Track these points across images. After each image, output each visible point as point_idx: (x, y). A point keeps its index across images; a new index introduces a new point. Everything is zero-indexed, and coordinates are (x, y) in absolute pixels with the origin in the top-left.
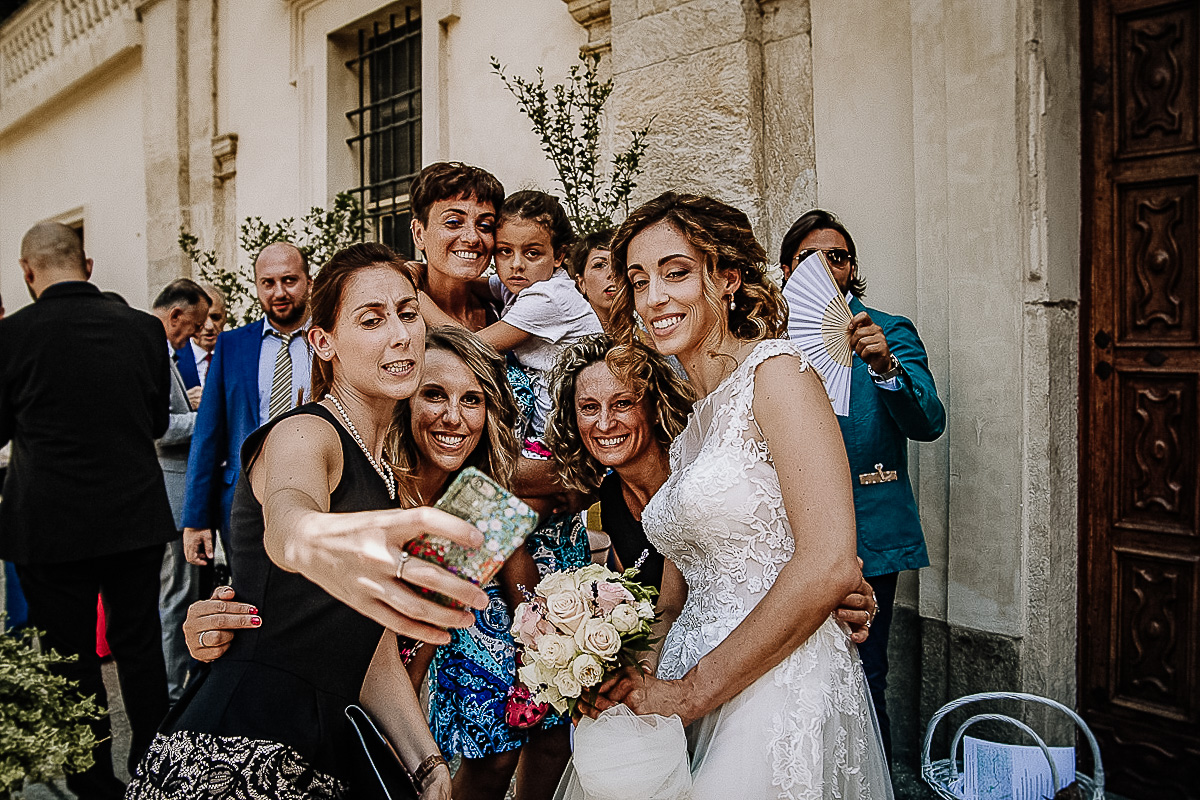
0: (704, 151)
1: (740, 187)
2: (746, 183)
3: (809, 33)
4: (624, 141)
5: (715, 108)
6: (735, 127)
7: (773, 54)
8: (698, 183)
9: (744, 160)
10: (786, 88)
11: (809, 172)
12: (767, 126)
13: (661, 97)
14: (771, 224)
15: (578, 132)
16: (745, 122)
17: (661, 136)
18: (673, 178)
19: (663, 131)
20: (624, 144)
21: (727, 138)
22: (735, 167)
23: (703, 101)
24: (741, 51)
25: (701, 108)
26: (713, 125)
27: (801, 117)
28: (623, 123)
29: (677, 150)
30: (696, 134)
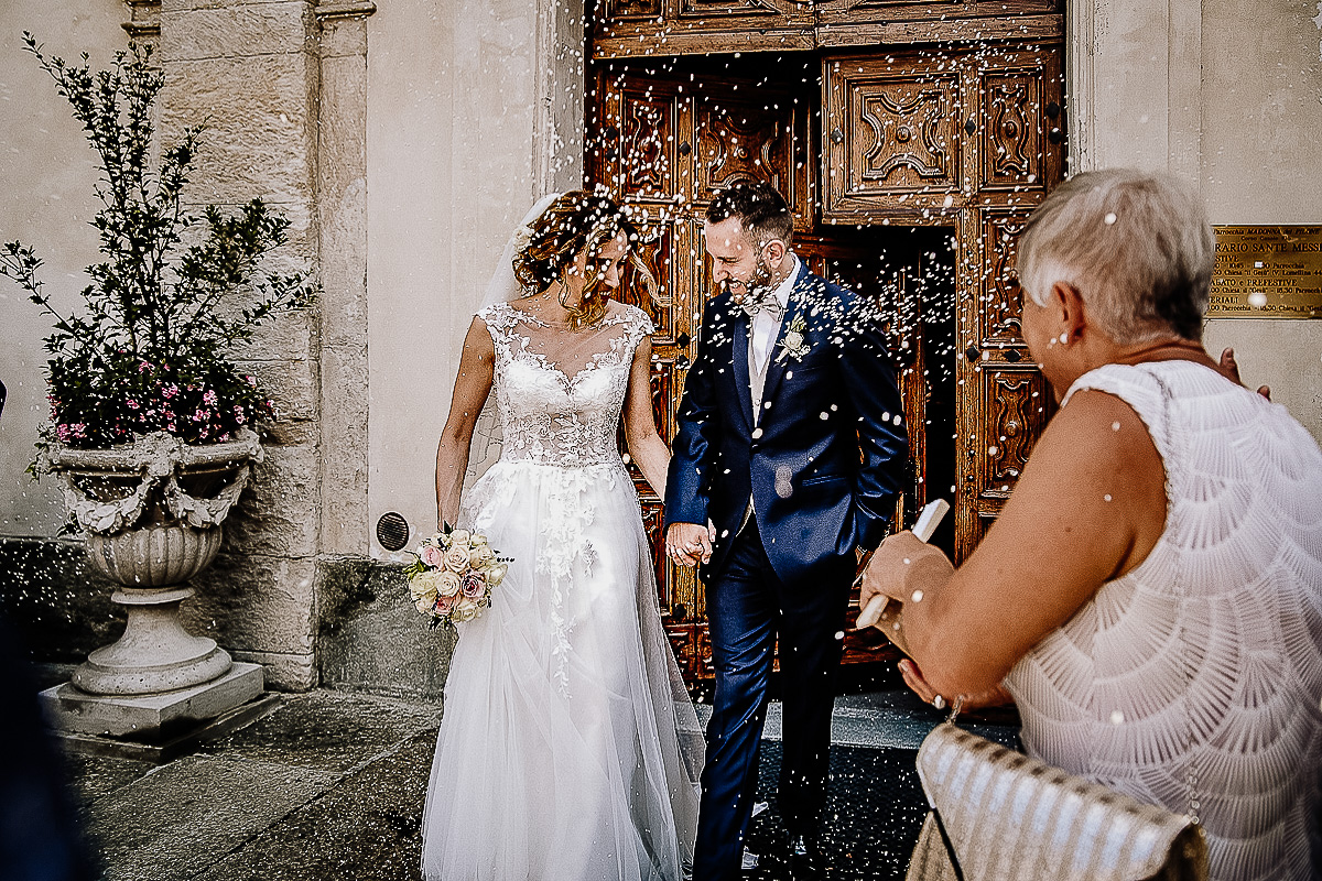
0: (258, 151)
1: (293, 190)
2: (299, 186)
3: (365, 55)
4: (172, 130)
5: (272, 112)
6: (290, 132)
7: (330, 69)
8: (252, 182)
9: (299, 163)
10: (341, 102)
11: (361, 182)
12: (322, 135)
13: (215, 92)
14: (322, 225)
15: (124, 121)
16: (300, 130)
17: (212, 131)
18: (225, 174)
19: (215, 127)
20: (172, 134)
21: (282, 142)
22: (289, 170)
23: (259, 104)
24: (299, 62)
25: (258, 110)
26: (268, 127)
27: (354, 131)
28: (171, 112)
29: (231, 147)
30: (250, 134)
